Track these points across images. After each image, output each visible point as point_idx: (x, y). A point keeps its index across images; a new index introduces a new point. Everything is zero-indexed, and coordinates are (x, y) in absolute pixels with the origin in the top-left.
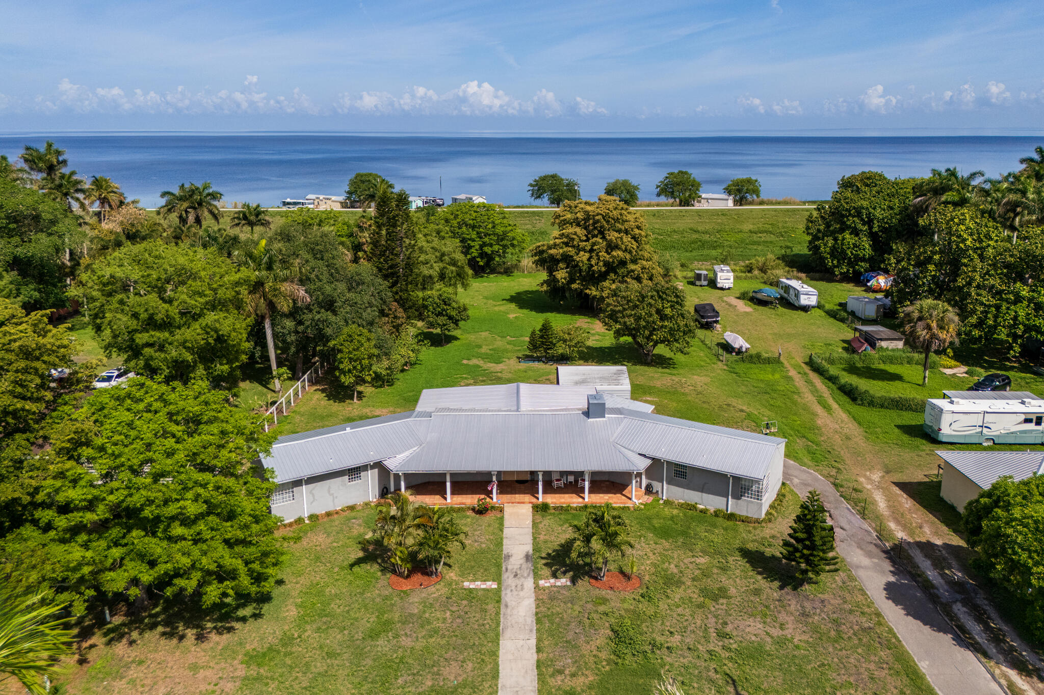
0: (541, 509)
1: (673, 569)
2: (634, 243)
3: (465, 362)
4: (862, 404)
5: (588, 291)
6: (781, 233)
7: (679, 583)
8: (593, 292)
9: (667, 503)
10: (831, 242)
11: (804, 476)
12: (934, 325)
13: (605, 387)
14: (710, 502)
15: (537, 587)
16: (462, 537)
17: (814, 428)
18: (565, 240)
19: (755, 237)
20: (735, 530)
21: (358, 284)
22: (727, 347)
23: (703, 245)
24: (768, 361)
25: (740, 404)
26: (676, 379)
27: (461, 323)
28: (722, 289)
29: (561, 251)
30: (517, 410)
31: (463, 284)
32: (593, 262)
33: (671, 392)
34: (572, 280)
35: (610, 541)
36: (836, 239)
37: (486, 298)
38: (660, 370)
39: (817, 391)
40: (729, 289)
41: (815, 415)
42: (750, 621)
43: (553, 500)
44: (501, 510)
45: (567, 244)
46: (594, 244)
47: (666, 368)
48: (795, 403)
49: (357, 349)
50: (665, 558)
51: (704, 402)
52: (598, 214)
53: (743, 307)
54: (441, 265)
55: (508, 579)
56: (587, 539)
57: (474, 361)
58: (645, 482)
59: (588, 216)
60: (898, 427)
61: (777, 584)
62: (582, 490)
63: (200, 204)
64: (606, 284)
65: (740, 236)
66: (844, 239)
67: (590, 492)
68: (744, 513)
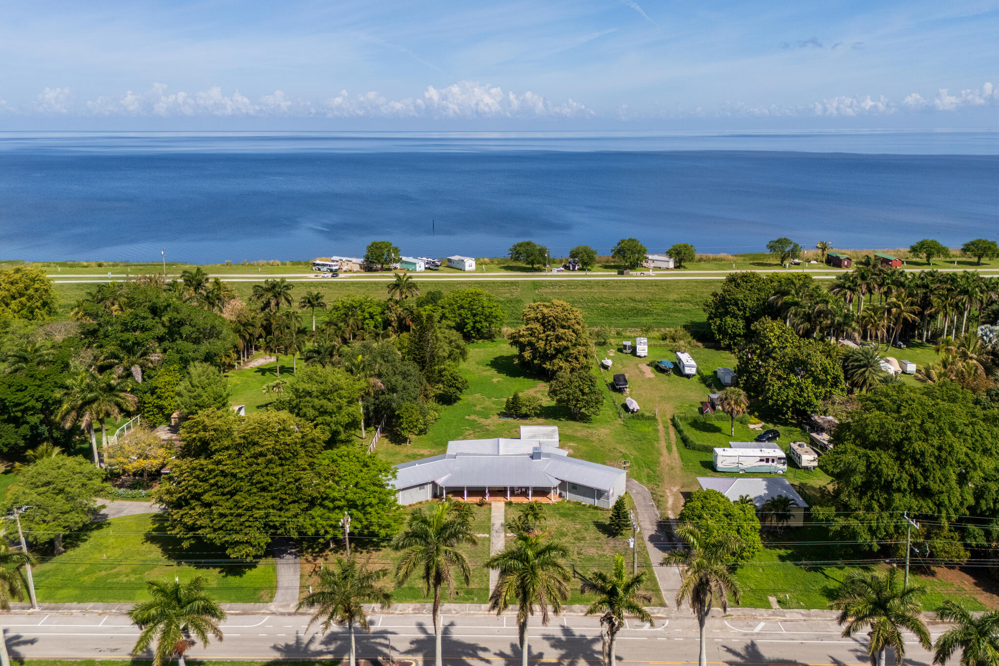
0: (509, 504)
1: (565, 529)
2: (574, 335)
3: (467, 417)
4: (689, 449)
5: (544, 366)
6: (697, 302)
7: (566, 535)
8: (547, 366)
9: (569, 501)
10: (718, 322)
11: (639, 489)
12: (733, 402)
13: (545, 440)
14: (587, 501)
15: (506, 536)
16: (474, 515)
17: (657, 463)
18: (530, 332)
19: (677, 306)
20: (596, 514)
21: (408, 376)
22: (626, 407)
23: (638, 313)
24: (648, 418)
25: (622, 448)
26: (590, 431)
27: (464, 390)
28: (639, 357)
29: (527, 339)
30: (498, 455)
31: (463, 358)
32: (547, 348)
33: (585, 440)
34: (534, 358)
35: (536, 516)
36: (721, 320)
37: (478, 363)
38: (582, 424)
39: (669, 439)
40: (645, 356)
41: (661, 454)
42: (592, 549)
43: (515, 500)
44: (490, 504)
45: (531, 335)
46: (548, 336)
47: (586, 422)
48: (653, 447)
49: (411, 416)
50: (562, 526)
51: (602, 447)
52: (550, 316)
53: (649, 373)
54: (450, 349)
55: (493, 533)
56: (527, 516)
57: (473, 417)
58: (558, 491)
59: (544, 318)
60: (701, 462)
61: (607, 535)
62: (528, 495)
63: (279, 294)
64: (556, 361)
65: (666, 305)
66: (726, 321)
67: (532, 496)
68: (602, 506)
